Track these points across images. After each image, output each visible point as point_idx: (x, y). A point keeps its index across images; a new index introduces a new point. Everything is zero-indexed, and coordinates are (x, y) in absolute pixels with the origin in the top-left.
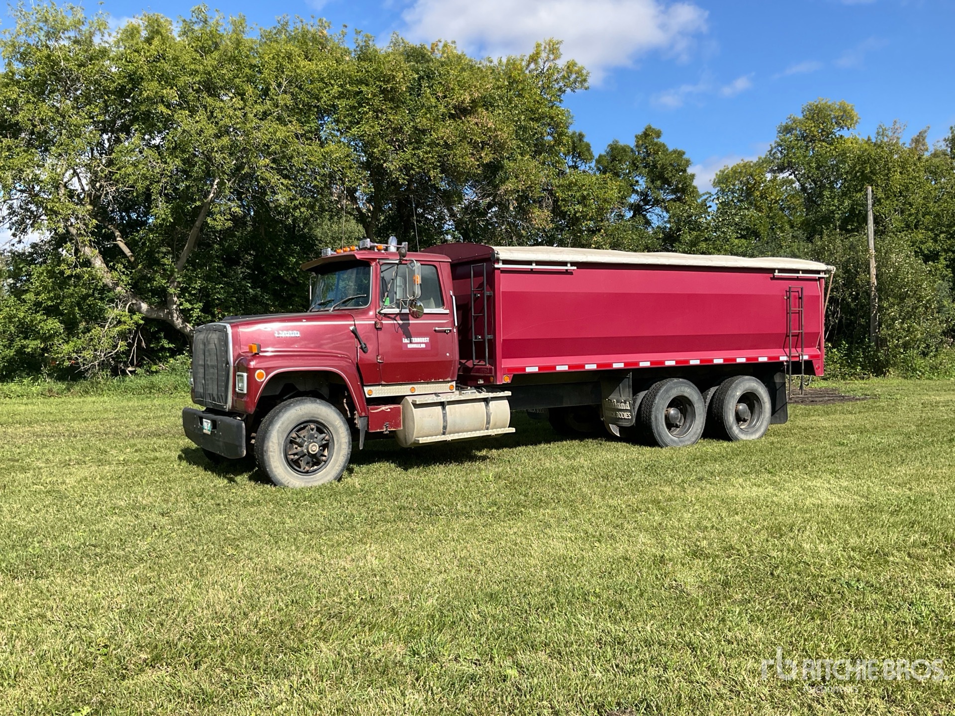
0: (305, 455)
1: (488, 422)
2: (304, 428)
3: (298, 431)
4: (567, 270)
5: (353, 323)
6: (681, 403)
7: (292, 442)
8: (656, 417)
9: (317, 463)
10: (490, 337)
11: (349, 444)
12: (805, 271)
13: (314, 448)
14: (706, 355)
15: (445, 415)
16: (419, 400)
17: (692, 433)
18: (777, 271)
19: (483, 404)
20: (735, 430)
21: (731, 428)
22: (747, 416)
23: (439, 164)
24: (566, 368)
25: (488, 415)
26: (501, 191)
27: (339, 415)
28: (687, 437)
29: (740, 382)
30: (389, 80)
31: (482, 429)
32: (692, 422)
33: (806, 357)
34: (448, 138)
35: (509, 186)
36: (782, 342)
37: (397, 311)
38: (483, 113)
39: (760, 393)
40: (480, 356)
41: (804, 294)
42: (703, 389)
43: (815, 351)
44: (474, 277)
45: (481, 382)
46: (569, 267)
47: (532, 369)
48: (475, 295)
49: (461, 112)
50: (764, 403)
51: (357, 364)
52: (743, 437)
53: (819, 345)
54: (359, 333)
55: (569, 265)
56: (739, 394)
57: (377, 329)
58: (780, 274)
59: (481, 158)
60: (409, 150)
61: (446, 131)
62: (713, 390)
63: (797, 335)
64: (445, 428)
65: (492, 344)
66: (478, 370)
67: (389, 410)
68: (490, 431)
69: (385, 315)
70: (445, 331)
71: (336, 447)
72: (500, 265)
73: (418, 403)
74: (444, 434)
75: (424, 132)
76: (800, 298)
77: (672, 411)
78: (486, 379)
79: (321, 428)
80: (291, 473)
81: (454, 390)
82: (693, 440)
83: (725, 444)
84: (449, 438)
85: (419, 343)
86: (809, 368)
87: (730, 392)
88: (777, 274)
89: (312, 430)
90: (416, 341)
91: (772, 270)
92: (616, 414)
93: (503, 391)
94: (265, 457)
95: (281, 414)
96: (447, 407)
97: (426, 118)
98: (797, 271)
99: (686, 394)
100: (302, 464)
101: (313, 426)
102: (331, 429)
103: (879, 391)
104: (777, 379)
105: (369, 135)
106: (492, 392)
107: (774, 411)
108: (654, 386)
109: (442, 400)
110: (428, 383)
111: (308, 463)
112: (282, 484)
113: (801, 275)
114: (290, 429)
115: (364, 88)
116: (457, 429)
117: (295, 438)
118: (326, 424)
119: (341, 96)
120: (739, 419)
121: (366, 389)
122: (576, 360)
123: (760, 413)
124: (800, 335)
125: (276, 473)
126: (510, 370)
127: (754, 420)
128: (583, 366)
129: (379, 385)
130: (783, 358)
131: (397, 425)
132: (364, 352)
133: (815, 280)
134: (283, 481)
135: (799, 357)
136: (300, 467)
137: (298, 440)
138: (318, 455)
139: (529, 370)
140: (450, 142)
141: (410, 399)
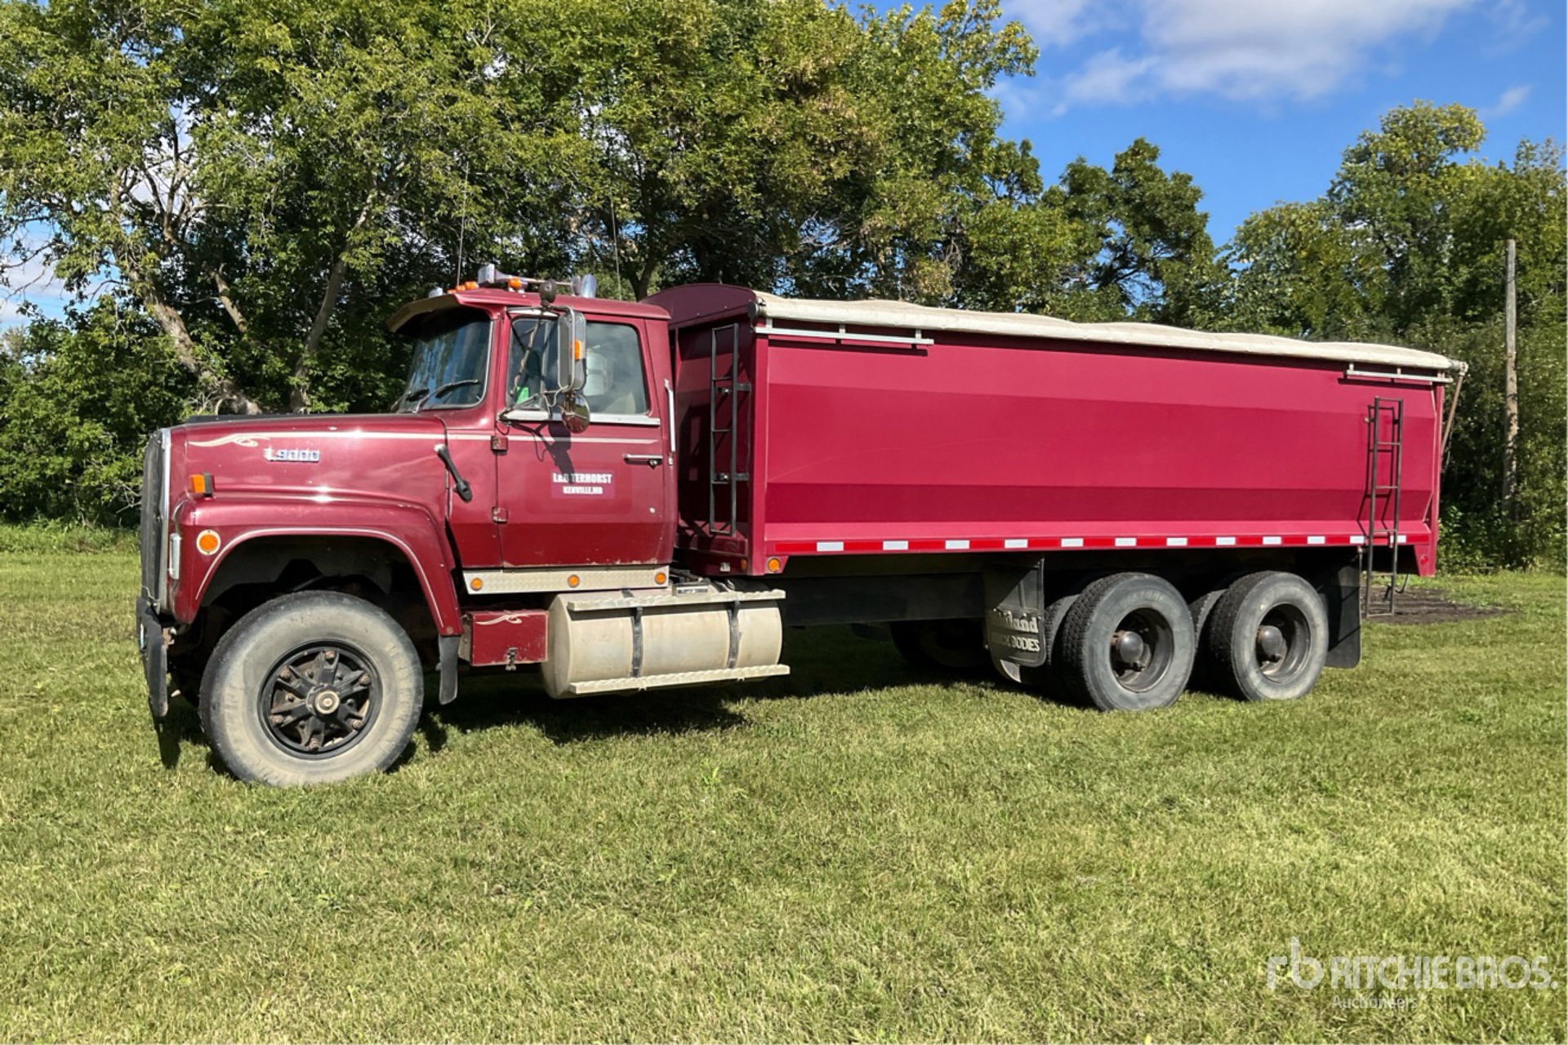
0: (310, 715)
1: (733, 652)
2: (312, 657)
3: (296, 663)
4: (914, 345)
5: (442, 437)
6: (1144, 623)
7: (278, 686)
8: (1092, 651)
9: (342, 732)
10: (742, 477)
11: (418, 693)
12: (1407, 369)
13: (327, 702)
14: (1202, 529)
15: (637, 636)
16: (581, 603)
17: (1165, 684)
18: (1351, 366)
19: (724, 614)
20: (1254, 678)
21: (1245, 675)
22: (1280, 651)
23: (751, 175)
24: (903, 546)
25: (734, 638)
26: (865, 229)
27: (397, 632)
28: (1155, 692)
29: (1268, 585)
30: (670, 27)
31: (720, 666)
32: (1166, 660)
33: (1402, 539)
34: (770, 132)
35: (879, 220)
36: (1356, 507)
37: (543, 415)
38: (838, 94)
39: (1306, 607)
40: (723, 516)
41: (1404, 414)
42: (1191, 594)
43: (1420, 527)
44: (718, 353)
45: (726, 568)
46: (918, 339)
47: (830, 546)
48: (720, 390)
49: (799, 89)
50: (1314, 627)
51: (447, 523)
52: (1268, 692)
53: (1429, 515)
54: (455, 459)
55: (918, 335)
56: (1264, 607)
57: (496, 452)
58: (1358, 373)
59: (830, 169)
60: (701, 149)
61: (767, 120)
62: (1212, 597)
63: (1387, 495)
64: (637, 661)
65: (745, 490)
66: (722, 545)
67: (519, 621)
68: (736, 670)
69: (517, 424)
70: (647, 462)
71: (385, 699)
72: (768, 329)
73: (577, 609)
74: (635, 674)
75: (730, 120)
76: (1396, 422)
77: (1127, 638)
78: (735, 563)
79: (350, 656)
80: (273, 753)
81: (666, 584)
82: (1167, 697)
83: (1232, 707)
84: (643, 683)
85: (590, 484)
86: (1407, 560)
87: (1245, 603)
88: (1351, 372)
89: (331, 661)
90: (582, 481)
91: (1342, 365)
92: (1011, 641)
93: (771, 589)
94: (213, 718)
95: (254, 627)
96: (644, 619)
97: (733, 97)
98: (1391, 368)
99: (1155, 606)
100: (305, 734)
101: (330, 654)
102: (375, 660)
103: (1518, 597)
104: (1344, 581)
105: (632, 121)
106: (744, 591)
107: (1333, 641)
108: (1091, 586)
109: (633, 605)
110: (608, 568)
111: (315, 733)
112: (252, 776)
113: (1399, 376)
114: (276, 658)
115: (627, 41)
116: (664, 662)
117: (288, 680)
118: (362, 650)
119: (589, 53)
120: (1262, 655)
121: (468, 577)
122: (925, 531)
123: (1306, 646)
124: (1392, 497)
125: (239, 754)
126: (781, 547)
127: (1292, 659)
128: (941, 544)
129: (497, 569)
130: (1357, 540)
131: (539, 652)
132: (464, 499)
133: (1427, 387)
134: (255, 770)
135: (1388, 537)
136: (298, 740)
137: (295, 684)
138: (341, 716)
139: (823, 547)
140: (773, 139)
141: (564, 600)
